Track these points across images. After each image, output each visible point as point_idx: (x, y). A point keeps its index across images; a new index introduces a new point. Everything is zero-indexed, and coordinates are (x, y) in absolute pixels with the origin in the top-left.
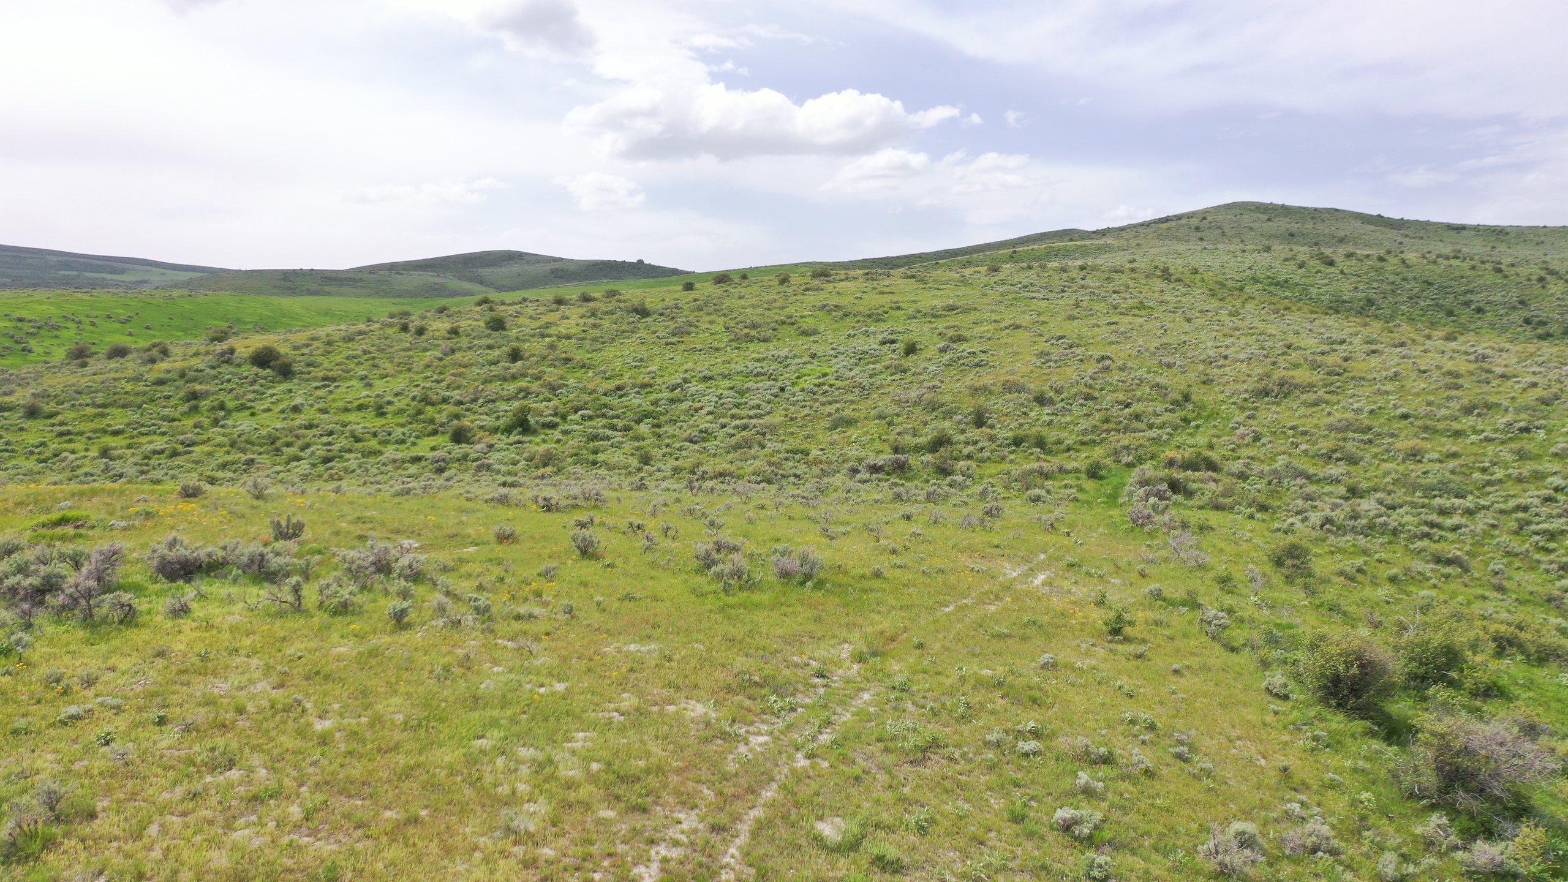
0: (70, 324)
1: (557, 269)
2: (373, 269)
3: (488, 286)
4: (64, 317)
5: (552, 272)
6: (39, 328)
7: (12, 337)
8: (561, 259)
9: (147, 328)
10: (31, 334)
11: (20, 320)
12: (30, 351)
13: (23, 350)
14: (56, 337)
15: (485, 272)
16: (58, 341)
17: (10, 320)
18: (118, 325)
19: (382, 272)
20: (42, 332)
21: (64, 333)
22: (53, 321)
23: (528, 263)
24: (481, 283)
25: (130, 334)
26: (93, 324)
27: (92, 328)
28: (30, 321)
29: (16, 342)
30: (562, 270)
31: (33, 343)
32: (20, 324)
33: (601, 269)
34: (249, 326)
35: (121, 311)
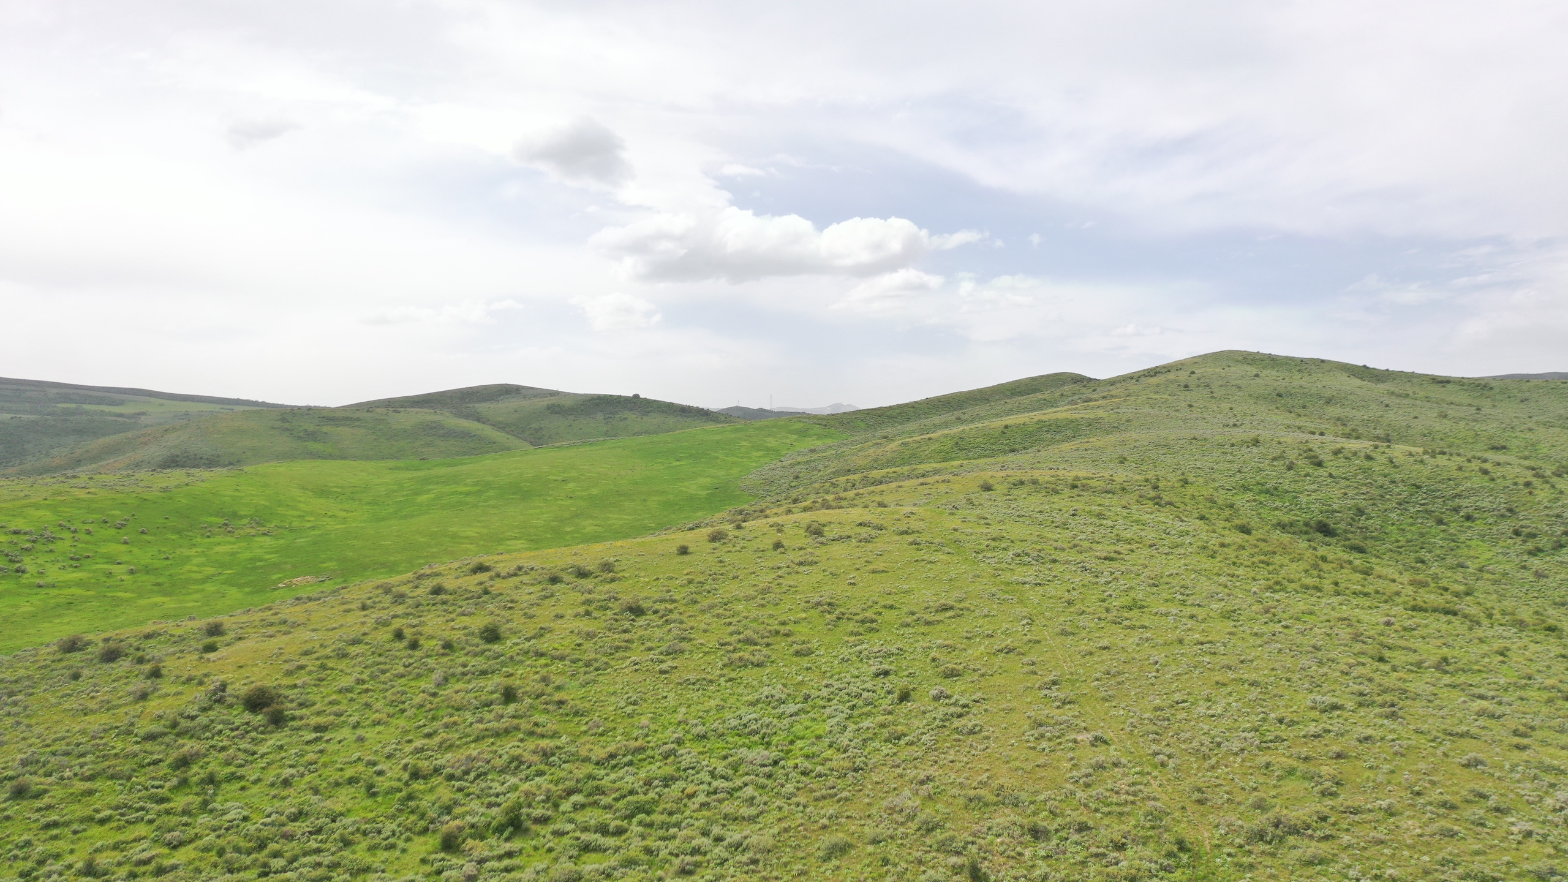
0: (67, 535)
1: (553, 405)
2: (370, 407)
3: (484, 423)
4: (60, 525)
5: (549, 407)
6: (34, 542)
7: (7, 555)
8: (555, 394)
9: (143, 532)
10: (26, 549)
11: (16, 533)
12: (24, 572)
13: (17, 571)
14: (51, 551)
15: (483, 407)
16: (51, 557)
17: (6, 534)
18: (112, 531)
19: (379, 410)
20: (38, 546)
21: (59, 546)
22: (48, 533)
23: (525, 397)
24: (478, 420)
25: (126, 543)
26: (89, 532)
27: (88, 538)
28: (25, 533)
29: (11, 561)
30: (558, 406)
31: (28, 562)
32: (15, 538)
33: (597, 405)
34: (245, 521)
35: (117, 512)
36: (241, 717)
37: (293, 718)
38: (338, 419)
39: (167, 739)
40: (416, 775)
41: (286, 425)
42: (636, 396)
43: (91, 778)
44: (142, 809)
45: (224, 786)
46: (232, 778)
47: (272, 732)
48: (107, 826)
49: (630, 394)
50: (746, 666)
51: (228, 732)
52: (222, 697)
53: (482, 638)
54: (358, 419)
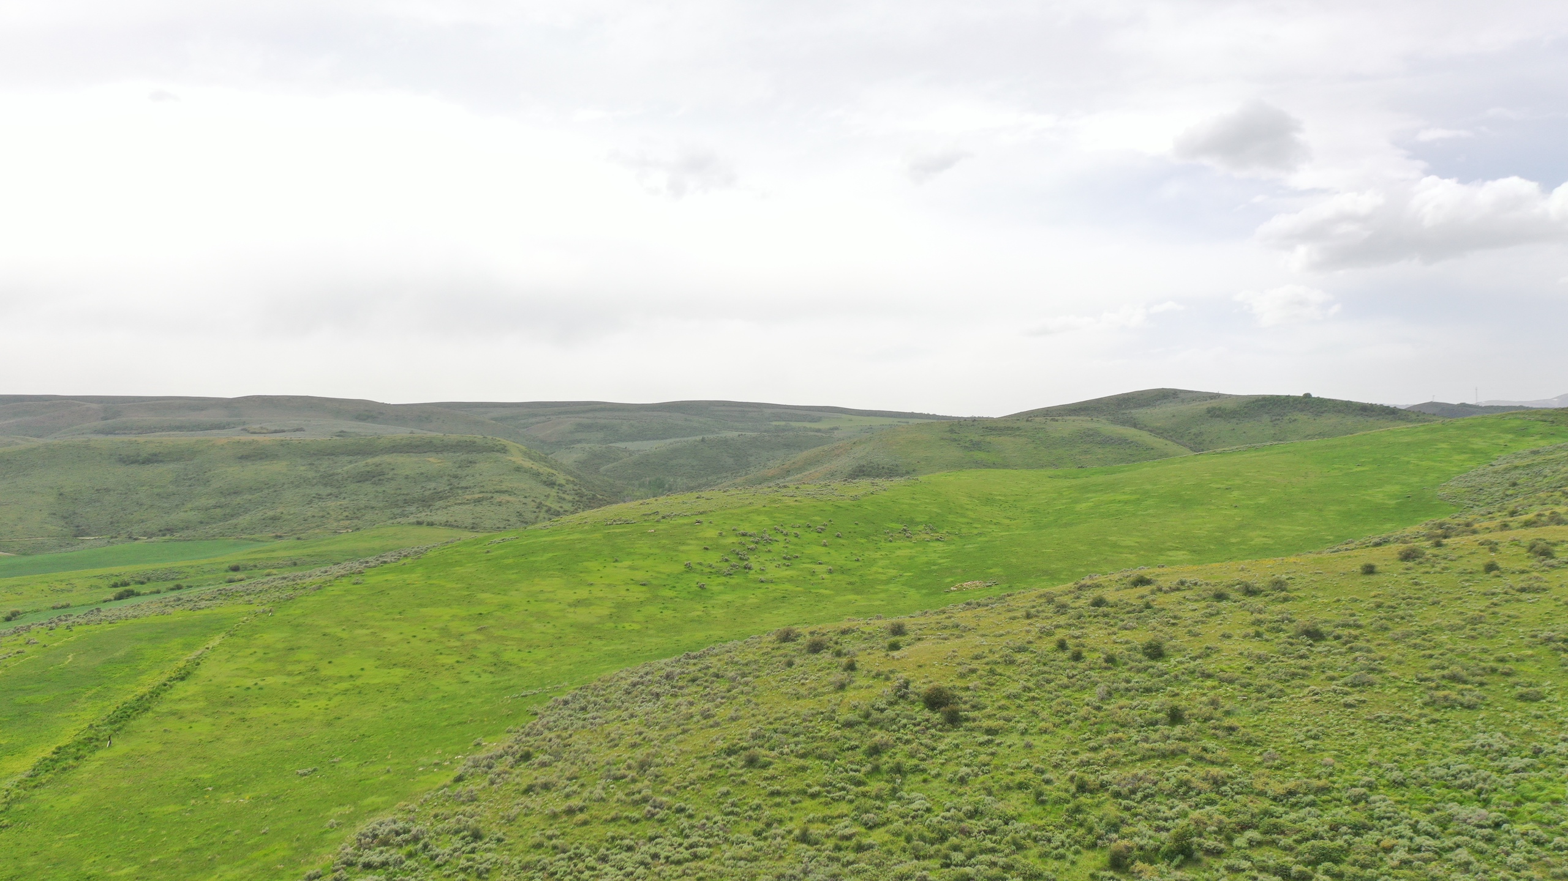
0: (780, 537)
1: (1214, 408)
2: (1029, 416)
3: (1141, 429)
4: (775, 529)
5: (1209, 411)
6: (757, 543)
7: (738, 554)
8: (1217, 396)
9: (838, 536)
10: (751, 549)
11: (744, 535)
12: (750, 568)
13: (746, 568)
14: (769, 551)
15: (1139, 413)
16: (769, 556)
17: (736, 535)
18: (815, 535)
19: (1037, 419)
20: (760, 546)
21: (776, 547)
22: (766, 536)
23: (1183, 401)
24: (1135, 426)
25: (825, 545)
26: (797, 536)
27: (795, 540)
28: (750, 536)
29: (741, 559)
30: (1220, 409)
31: (753, 561)
32: (743, 539)
33: (1263, 406)
34: (921, 527)
35: (817, 518)
36: (923, 714)
37: (967, 719)
38: (1001, 429)
39: (861, 728)
40: (1082, 788)
41: (954, 436)
42: (1308, 396)
43: (803, 756)
44: (843, 789)
45: (909, 776)
46: (916, 770)
47: (948, 731)
48: (817, 801)
49: (1300, 393)
50: (1453, 707)
51: (911, 726)
52: (905, 694)
53: (1145, 654)
54: (1018, 429)
